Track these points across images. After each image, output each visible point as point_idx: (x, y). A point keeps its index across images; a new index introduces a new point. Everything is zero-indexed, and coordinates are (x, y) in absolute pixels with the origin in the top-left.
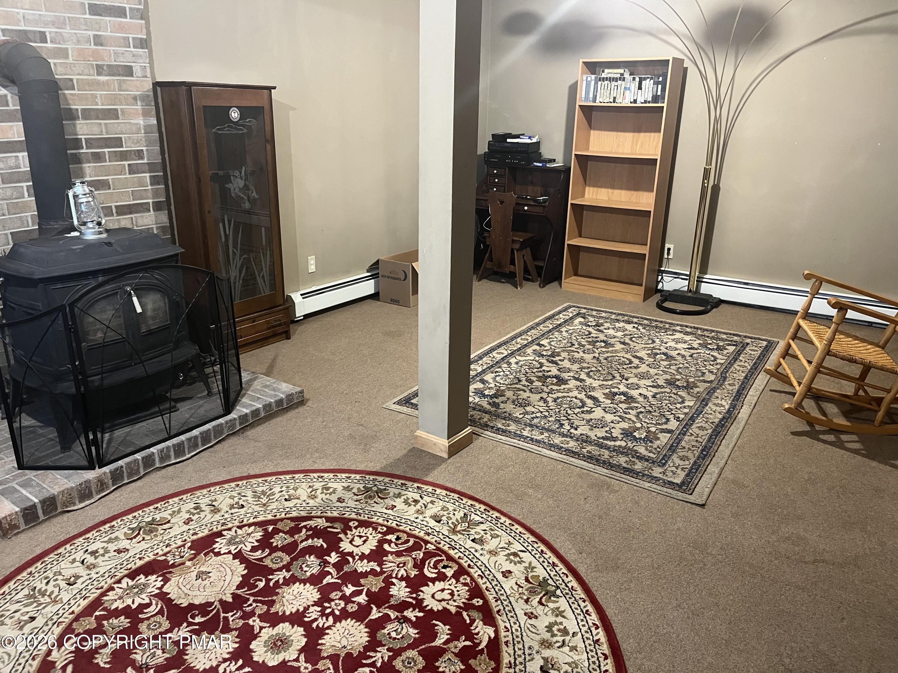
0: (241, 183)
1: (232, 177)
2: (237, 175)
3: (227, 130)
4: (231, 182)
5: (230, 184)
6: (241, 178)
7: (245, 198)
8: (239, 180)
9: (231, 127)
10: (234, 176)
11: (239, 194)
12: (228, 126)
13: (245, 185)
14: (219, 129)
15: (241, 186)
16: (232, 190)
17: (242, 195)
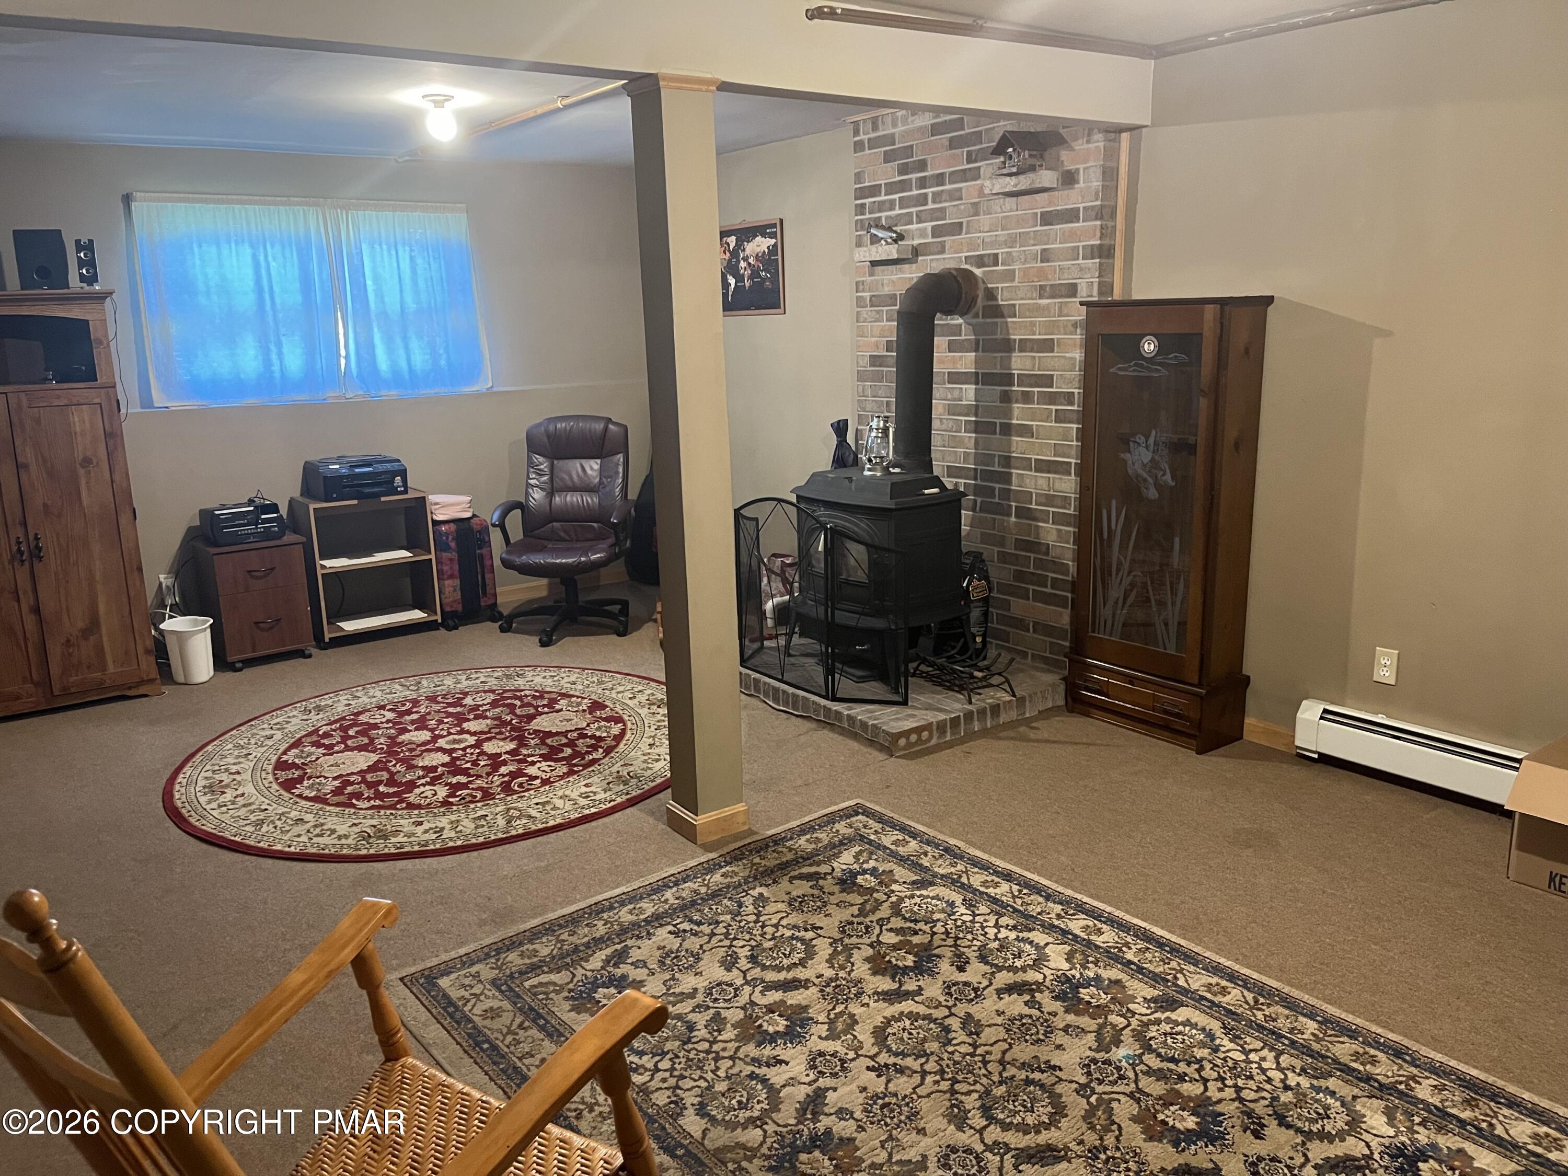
0: (1145, 456)
1: (1131, 444)
2: (1140, 442)
3: (1134, 370)
4: (1130, 452)
5: (1129, 455)
6: (1147, 447)
7: (1151, 480)
8: (1142, 450)
9: (1141, 366)
10: (1135, 442)
11: (1140, 471)
12: (1135, 365)
13: (1153, 460)
14: (1119, 369)
15: (1146, 461)
16: (1130, 462)
17: (1145, 475)
